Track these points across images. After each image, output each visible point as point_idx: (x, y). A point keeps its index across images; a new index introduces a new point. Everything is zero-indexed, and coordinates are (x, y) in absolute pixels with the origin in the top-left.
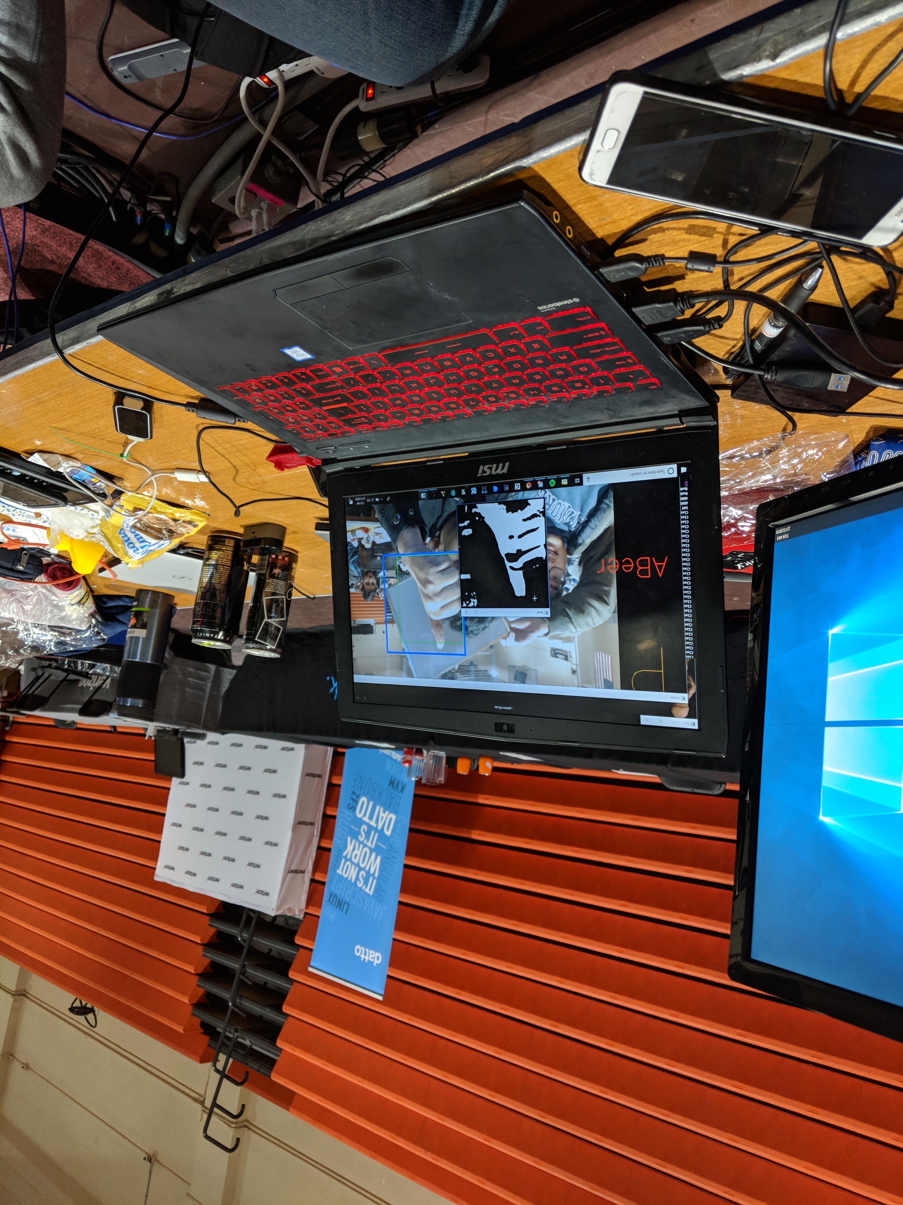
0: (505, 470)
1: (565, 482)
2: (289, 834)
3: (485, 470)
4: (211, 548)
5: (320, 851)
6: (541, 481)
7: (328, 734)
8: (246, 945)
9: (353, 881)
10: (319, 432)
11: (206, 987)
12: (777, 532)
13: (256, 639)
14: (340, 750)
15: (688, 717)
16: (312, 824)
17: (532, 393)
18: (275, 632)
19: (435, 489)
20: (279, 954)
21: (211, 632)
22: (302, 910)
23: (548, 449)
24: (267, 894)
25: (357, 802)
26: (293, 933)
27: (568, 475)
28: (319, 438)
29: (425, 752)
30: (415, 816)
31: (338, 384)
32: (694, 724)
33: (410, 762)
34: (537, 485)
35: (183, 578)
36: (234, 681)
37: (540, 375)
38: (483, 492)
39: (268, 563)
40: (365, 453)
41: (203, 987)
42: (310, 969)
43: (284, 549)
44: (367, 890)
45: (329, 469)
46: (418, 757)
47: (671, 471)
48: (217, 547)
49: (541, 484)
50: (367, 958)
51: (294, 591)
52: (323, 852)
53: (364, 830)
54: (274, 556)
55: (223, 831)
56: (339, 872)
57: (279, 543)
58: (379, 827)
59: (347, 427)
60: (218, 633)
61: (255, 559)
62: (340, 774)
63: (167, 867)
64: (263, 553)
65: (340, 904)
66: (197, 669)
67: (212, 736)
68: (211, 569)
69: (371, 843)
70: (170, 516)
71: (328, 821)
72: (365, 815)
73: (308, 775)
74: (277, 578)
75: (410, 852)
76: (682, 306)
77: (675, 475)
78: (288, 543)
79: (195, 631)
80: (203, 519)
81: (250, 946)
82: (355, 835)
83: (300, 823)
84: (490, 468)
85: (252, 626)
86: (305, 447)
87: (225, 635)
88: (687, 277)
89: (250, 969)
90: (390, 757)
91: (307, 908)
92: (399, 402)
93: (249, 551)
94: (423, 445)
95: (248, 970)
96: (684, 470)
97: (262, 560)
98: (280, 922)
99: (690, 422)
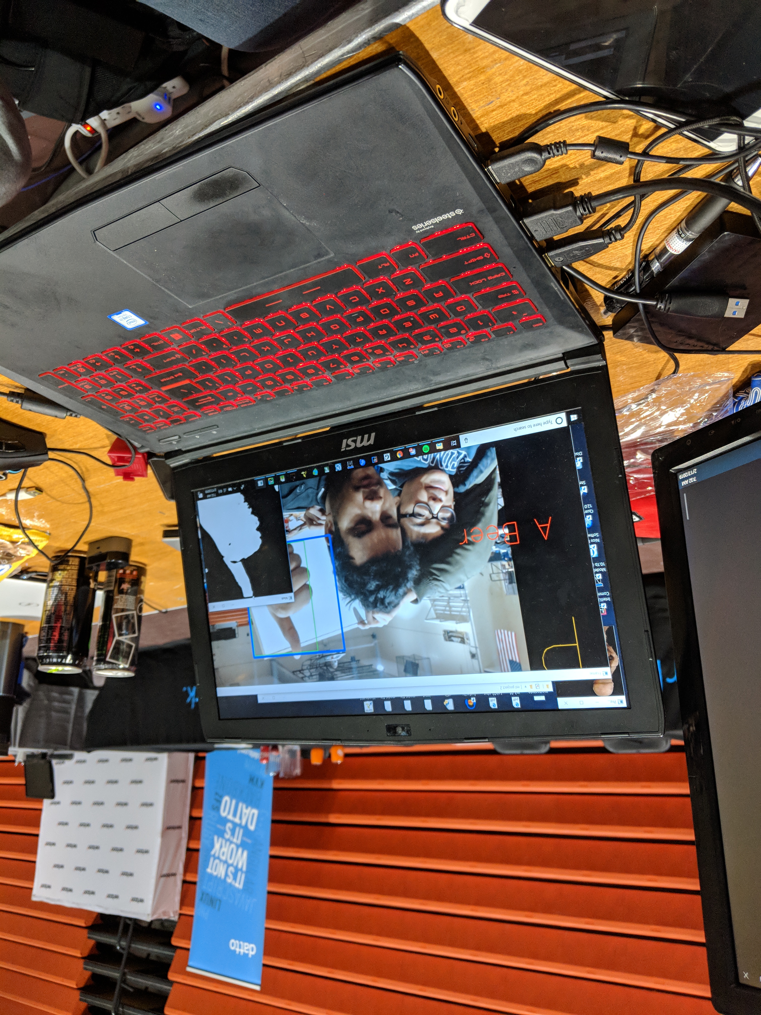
0: (372, 442)
1: (440, 446)
2: (158, 840)
3: (348, 444)
4: (54, 569)
5: (189, 852)
6: (413, 448)
7: (188, 742)
8: (125, 953)
9: (223, 877)
10: (160, 419)
11: (89, 1000)
12: (681, 477)
13: (108, 659)
14: (201, 754)
15: (614, 694)
16: (179, 827)
17: (400, 346)
18: (128, 650)
19: (294, 470)
20: (158, 957)
21: (58, 657)
22: (176, 912)
23: (417, 413)
24: (142, 901)
25: (220, 802)
26: (170, 934)
27: (442, 439)
28: (160, 427)
29: (280, 748)
30: (277, 807)
31: (178, 356)
32: (622, 702)
33: (267, 759)
34: (409, 453)
35: (29, 604)
36: (97, 702)
37: (411, 321)
38: (349, 467)
39: (116, 579)
40: (213, 440)
41: (85, 1001)
42: (189, 969)
43: (131, 563)
44: (237, 885)
45: (174, 463)
46: (274, 753)
47: (559, 421)
48: (61, 567)
49: (413, 452)
50: (242, 951)
51: (145, 607)
52: (192, 853)
53: (229, 828)
54: (121, 571)
55: (95, 844)
56: (209, 870)
57: (125, 556)
58: (244, 823)
59: (191, 411)
60: (65, 657)
61: (102, 576)
62: (203, 777)
63: (44, 886)
64: (110, 567)
65: (212, 901)
66: (62, 693)
67: (79, 755)
68: (56, 591)
69: (237, 840)
70: (8, 538)
71: (195, 821)
72: (229, 813)
73: (173, 781)
74: (126, 593)
75: (274, 842)
76: (582, 211)
77: (565, 424)
78: (135, 557)
79: (42, 658)
80: (43, 539)
81: (129, 954)
82: (221, 834)
83: (169, 828)
84: (355, 441)
85: (103, 646)
86: (145, 439)
87: (74, 659)
88: (580, 182)
89: (132, 976)
90: (248, 757)
91: (181, 909)
92: (249, 372)
93: (95, 568)
94: (278, 424)
95: (129, 977)
96: (574, 417)
97: (109, 576)
98: (156, 926)
99: (576, 365)
